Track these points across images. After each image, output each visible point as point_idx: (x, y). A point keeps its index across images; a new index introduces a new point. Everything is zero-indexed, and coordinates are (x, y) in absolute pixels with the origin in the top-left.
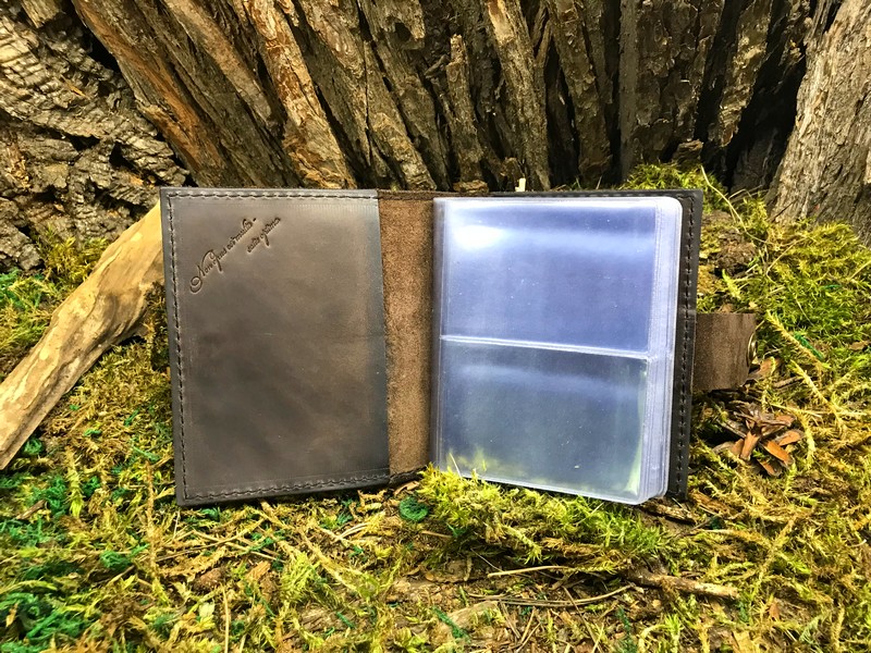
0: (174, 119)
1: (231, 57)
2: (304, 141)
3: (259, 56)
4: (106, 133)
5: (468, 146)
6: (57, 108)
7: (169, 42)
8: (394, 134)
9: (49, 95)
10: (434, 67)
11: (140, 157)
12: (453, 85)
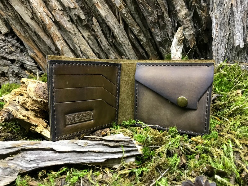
0: (37, 56)
1: (42, 33)
3: (49, 34)
6: (7, 53)
7: (32, 34)
11: (28, 66)
12: (97, 32)
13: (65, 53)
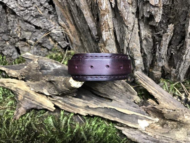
0: (68, 27)
1: (88, 13)
2: (105, 46)
3: (98, 15)
4: (45, 27)
5: (160, 61)
6: (32, 16)
7: (71, 4)
8: (136, 51)
9: (31, 11)
10: (158, 33)
11: (54, 36)
12: (164, 41)
13: (109, 46)
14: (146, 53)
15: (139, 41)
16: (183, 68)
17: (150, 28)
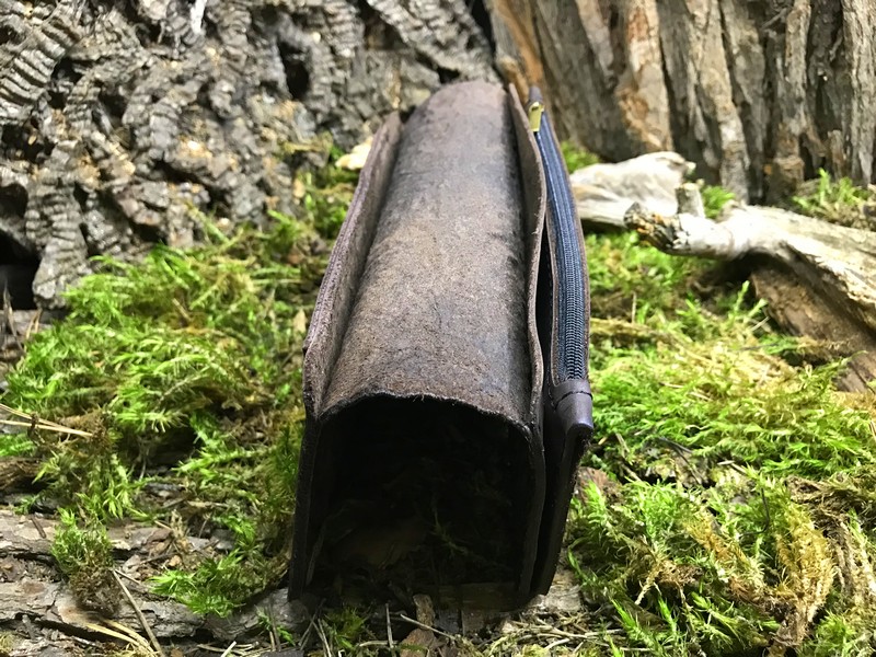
2: (636, 87)
5: (792, 114)
8: (721, 92)
9: (434, 31)
10: (775, 18)
14: (750, 100)
15: (724, 62)
16: (861, 124)
17: (752, 15)
